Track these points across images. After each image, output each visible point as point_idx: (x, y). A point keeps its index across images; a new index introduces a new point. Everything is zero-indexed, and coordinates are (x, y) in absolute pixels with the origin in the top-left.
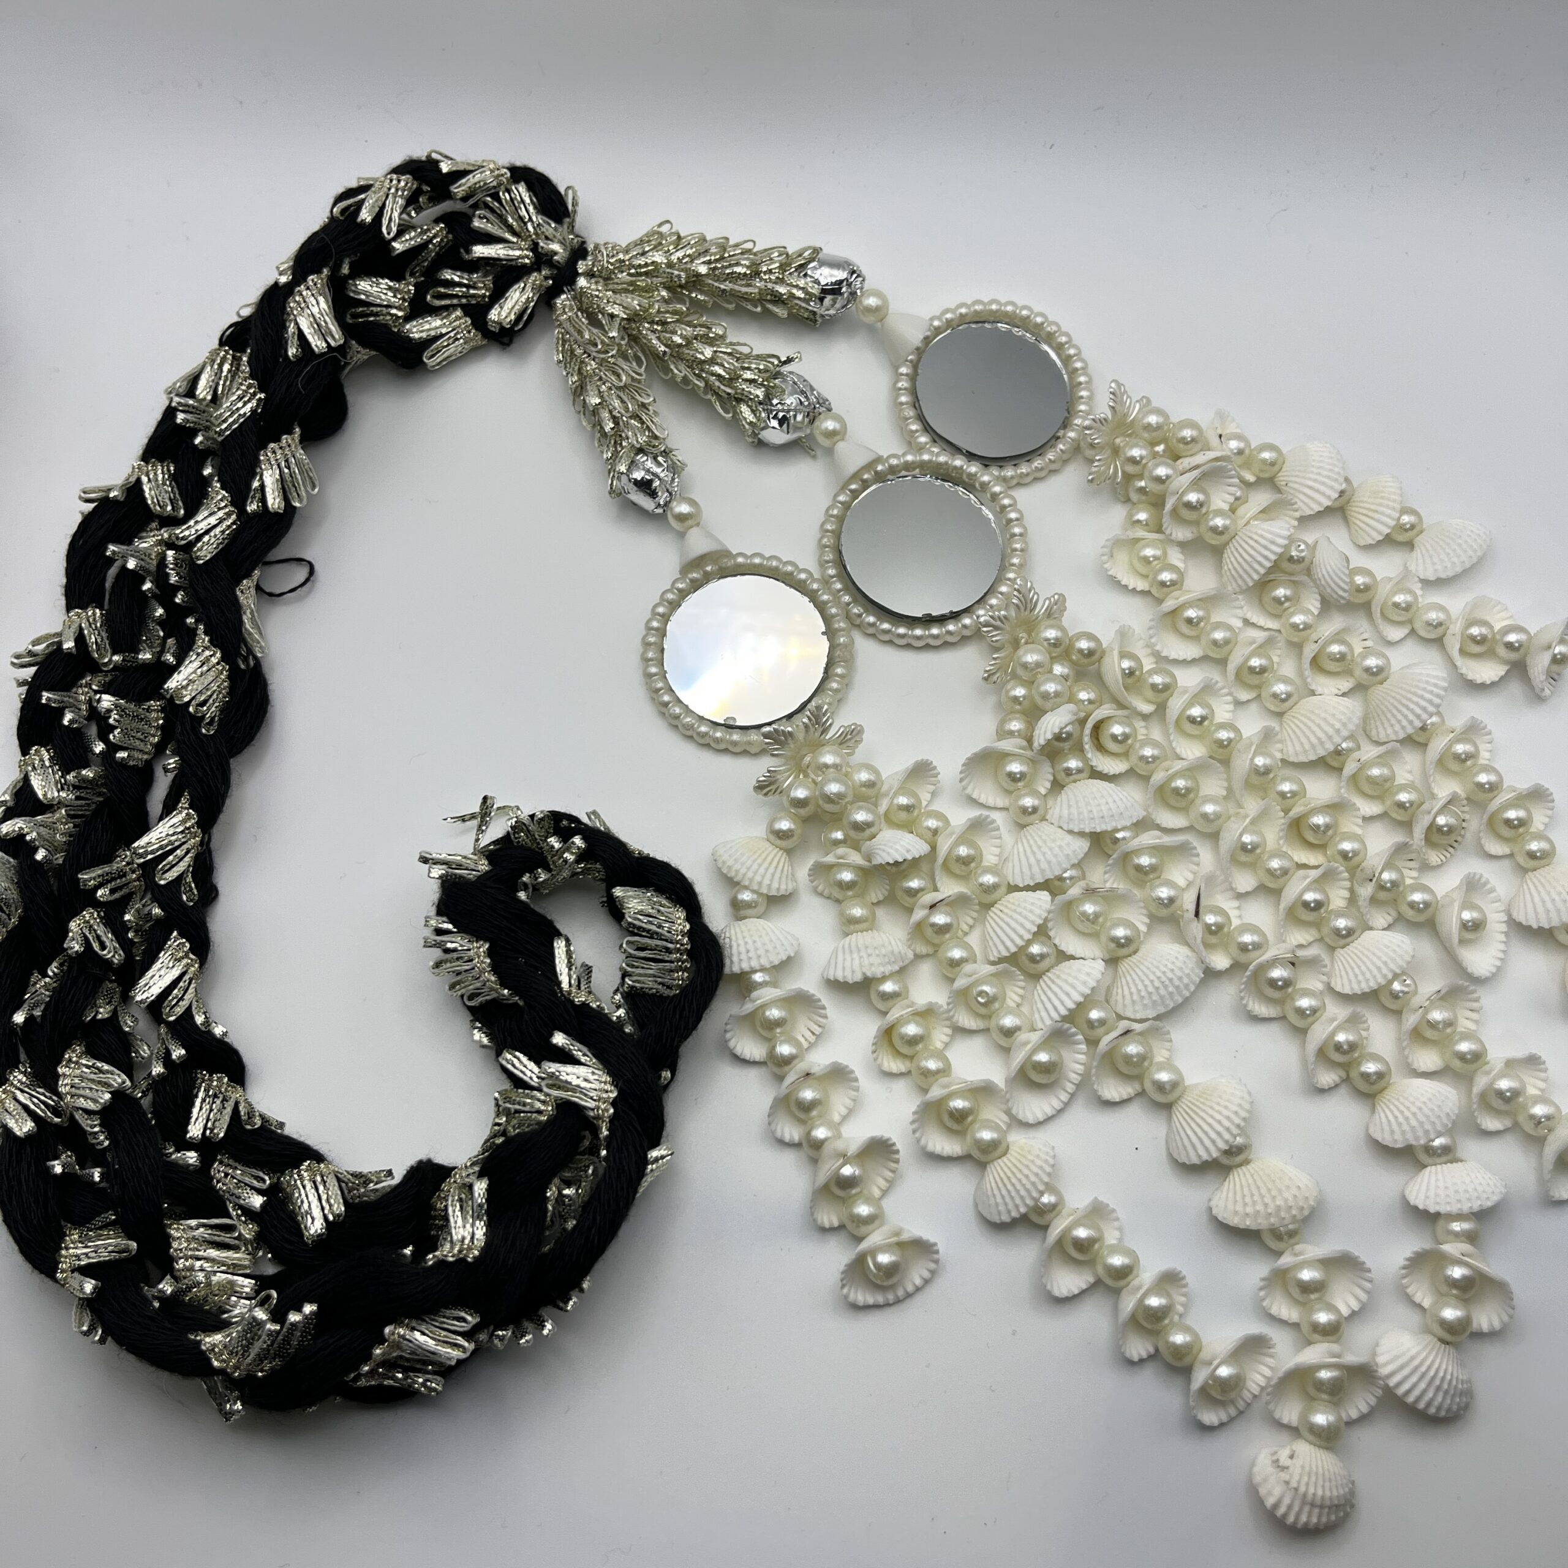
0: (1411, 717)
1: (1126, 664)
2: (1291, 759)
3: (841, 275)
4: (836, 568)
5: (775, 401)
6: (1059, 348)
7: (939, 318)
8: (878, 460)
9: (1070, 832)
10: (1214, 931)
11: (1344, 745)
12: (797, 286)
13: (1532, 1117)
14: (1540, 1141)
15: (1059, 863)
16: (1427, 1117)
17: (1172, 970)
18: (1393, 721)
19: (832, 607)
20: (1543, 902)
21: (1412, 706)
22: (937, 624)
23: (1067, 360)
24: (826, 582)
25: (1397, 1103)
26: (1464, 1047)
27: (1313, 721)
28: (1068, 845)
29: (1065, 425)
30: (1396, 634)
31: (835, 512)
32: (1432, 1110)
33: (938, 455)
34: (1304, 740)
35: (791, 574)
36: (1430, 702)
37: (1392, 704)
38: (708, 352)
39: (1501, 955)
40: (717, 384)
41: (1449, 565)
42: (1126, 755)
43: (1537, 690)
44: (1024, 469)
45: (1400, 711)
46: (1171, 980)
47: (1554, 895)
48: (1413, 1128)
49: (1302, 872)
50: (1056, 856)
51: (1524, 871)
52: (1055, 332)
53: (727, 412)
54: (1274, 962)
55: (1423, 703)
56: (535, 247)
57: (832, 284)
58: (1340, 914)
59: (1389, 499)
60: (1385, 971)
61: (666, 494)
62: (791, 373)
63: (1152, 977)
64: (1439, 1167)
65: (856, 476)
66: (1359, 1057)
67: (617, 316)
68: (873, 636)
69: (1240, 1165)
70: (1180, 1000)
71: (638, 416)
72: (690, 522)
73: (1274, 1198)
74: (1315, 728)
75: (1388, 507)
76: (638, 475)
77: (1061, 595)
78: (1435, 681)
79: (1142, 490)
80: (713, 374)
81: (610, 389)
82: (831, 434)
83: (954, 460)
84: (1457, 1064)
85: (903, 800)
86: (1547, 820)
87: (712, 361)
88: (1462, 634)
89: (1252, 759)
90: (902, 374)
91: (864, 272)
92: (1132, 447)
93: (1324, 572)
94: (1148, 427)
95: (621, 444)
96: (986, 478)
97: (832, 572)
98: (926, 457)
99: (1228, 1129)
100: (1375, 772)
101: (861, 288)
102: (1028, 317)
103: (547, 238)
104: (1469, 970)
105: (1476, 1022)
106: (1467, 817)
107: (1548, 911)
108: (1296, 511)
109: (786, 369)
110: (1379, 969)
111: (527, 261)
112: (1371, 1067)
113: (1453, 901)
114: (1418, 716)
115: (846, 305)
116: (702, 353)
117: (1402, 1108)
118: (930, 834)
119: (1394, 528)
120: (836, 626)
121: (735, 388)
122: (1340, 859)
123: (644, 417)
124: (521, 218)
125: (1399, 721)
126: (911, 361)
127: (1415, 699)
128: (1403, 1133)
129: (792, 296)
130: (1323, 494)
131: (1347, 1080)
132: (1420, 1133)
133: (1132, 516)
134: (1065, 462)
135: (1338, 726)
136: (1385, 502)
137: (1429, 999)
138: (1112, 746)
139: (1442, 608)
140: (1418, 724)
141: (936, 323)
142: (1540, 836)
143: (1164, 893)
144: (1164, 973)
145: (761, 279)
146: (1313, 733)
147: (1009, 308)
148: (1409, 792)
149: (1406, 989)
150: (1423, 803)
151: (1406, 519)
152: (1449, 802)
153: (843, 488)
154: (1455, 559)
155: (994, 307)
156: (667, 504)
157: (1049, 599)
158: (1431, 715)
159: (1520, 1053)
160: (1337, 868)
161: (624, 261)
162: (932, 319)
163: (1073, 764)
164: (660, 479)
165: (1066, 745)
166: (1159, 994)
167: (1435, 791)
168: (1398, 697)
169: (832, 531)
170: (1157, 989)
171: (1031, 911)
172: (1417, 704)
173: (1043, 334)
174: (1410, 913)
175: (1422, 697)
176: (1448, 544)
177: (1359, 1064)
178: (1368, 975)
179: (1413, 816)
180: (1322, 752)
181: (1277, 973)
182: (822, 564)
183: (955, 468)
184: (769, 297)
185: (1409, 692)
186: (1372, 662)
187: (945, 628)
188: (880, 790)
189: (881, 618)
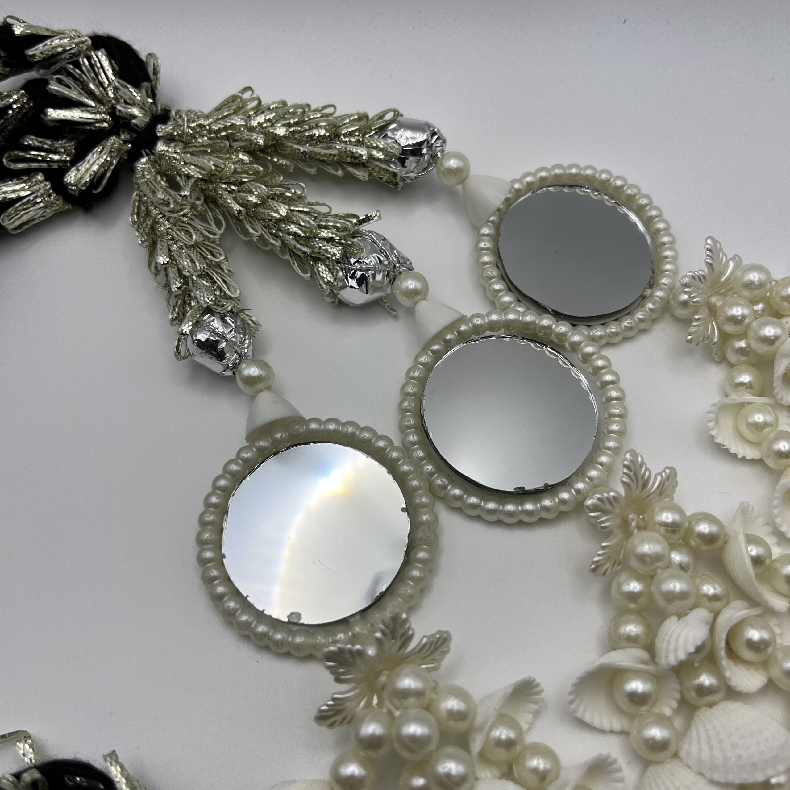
1: (754, 551)
3: (420, 137)
4: (418, 435)
5: (352, 260)
6: (640, 211)
7: (519, 181)
8: (462, 319)
9: (714, 782)
12: (377, 148)
19: (413, 479)
22: (531, 499)
23: (648, 222)
24: (406, 449)
29: (652, 284)
31: (417, 374)
33: (524, 314)
35: (369, 440)
38: (283, 211)
40: (294, 242)
42: (764, 664)
44: (613, 328)
52: (635, 195)
53: (305, 272)
56: (112, 112)
57: (414, 145)
61: (236, 356)
62: (370, 232)
65: (438, 337)
67: (193, 176)
68: (459, 510)
71: (208, 275)
72: (260, 386)
76: (202, 337)
77: (672, 469)
79: (741, 351)
80: (290, 234)
81: (181, 248)
82: (413, 294)
83: (541, 320)
85: (501, 733)
87: (287, 219)
90: (484, 235)
91: (445, 133)
92: (731, 306)
94: (749, 285)
95: (190, 304)
96: (576, 338)
97: (413, 438)
98: (512, 317)
101: (442, 151)
102: (608, 181)
103: (126, 102)
109: (365, 228)
111: (105, 125)
115: (426, 168)
116: (277, 212)
118: (538, 780)
120: (418, 501)
121: (312, 247)
123: (215, 276)
124: (101, 84)
126: (492, 222)
129: (371, 157)
133: (733, 378)
134: (654, 321)
138: (747, 654)
141: (517, 186)
145: (342, 142)
147: (589, 172)
153: (425, 348)
155: (574, 171)
156: (236, 366)
157: (660, 474)
161: (204, 126)
162: (514, 181)
163: (706, 680)
164: (226, 341)
169: (413, 394)
173: (623, 198)
182: (403, 429)
183: (544, 327)
184: (349, 160)
187: (540, 504)
188: (472, 722)
189: (466, 491)
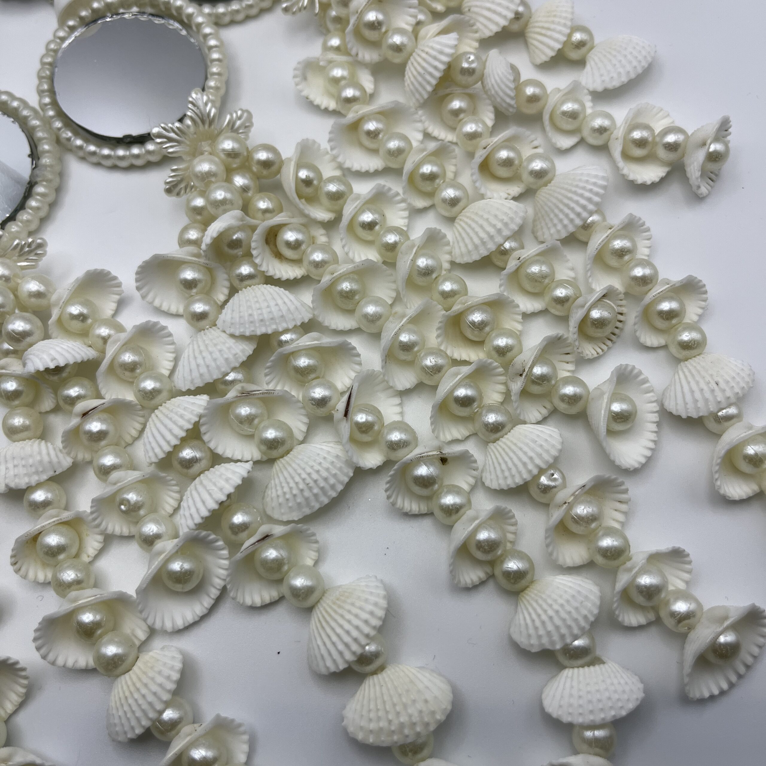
0: (572, 216)
1: (303, 174)
2: (458, 261)
4: (49, 98)
9: (232, 336)
10: (364, 428)
11: (507, 245)
13: (673, 614)
14: (682, 637)
15: (218, 367)
16: (564, 620)
17: (318, 472)
18: (556, 221)
19: (40, 131)
20: (692, 392)
21: (572, 205)
22: (138, 145)
24: (41, 109)
25: (535, 604)
26: (607, 542)
27: (476, 222)
28: (229, 348)
30: (566, 142)
31: (53, 46)
32: (569, 613)
34: (467, 241)
35: (7, 102)
36: (589, 200)
37: (555, 204)
39: (651, 445)
41: (615, 75)
42: (298, 262)
43: (694, 188)
45: (561, 211)
46: (315, 481)
47: (703, 385)
48: (549, 633)
49: (454, 369)
50: (215, 360)
51: (678, 361)
54: (420, 460)
55: (583, 202)
58: (491, 409)
59: (560, 17)
60: (530, 467)
63: (297, 479)
64: (576, 670)
66: (502, 555)
68: (83, 159)
69: (375, 673)
70: (326, 501)
73: (398, 714)
74: (478, 229)
75: (559, 24)
78: (594, 180)
79: (336, 19)
84: (599, 560)
85: (75, 310)
86: (700, 311)
88: (625, 139)
89: (414, 260)
93: (493, 81)
96: (190, 11)
97: (47, 100)
99: (356, 640)
100: (535, 269)
104: (617, 463)
105: (625, 513)
106: (624, 310)
107: (696, 401)
108: (476, 32)
110: (525, 464)
112: (513, 565)
113: (602, 394)
114: (578, 215)
117: (540, 611)
118: (101, 342)
119: (565, 43)
120: (42, 148)
122: (495, 355)
125: (561, 221)
127: (576, 198)
128: (539, 637)
130: (500, 14)
131: (491, 576)
132: (556, 638)
133: (327, 43)
135: (499, 225)
136: (557, 20)
137: (573, 494)
138: (288, 253)
139: (608, 116)
140: (578, 222)
142: (691, 327)
143: (318, 393)
144: (309, 474)
146: (477, 233)
148: (565, 288)
149: (552, 484)
150: (578, 298)
151: (578, 36)
152: (604, 296)
153: (63, 25)
154: (621, 70)
157: (231, 114)
158: (591, 213)
159: (664, 546)
160: (491, 364)
163: (245, 270)
165: (239, 252)
166: (303, 496)
167: (593, 286)
168: (560, 197)
169: (50, 64)
170: (302, 491)
171: (182, 416)
172: (577, 203)
174: (562, 406)
175: (582, 196)
176: (615, 56)
177: (502, 562)
178: (514, 471)
179: (569, 310)
180: (484, 252)
181: (423, 471)
182: (41, 93)
185: (570, 191)
186: (537, 165)
187: (145, 148)
188: (49, 300)
189: (87, 141)
